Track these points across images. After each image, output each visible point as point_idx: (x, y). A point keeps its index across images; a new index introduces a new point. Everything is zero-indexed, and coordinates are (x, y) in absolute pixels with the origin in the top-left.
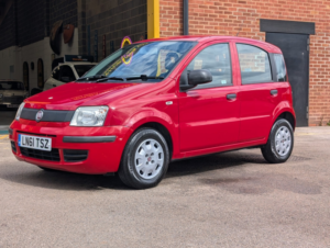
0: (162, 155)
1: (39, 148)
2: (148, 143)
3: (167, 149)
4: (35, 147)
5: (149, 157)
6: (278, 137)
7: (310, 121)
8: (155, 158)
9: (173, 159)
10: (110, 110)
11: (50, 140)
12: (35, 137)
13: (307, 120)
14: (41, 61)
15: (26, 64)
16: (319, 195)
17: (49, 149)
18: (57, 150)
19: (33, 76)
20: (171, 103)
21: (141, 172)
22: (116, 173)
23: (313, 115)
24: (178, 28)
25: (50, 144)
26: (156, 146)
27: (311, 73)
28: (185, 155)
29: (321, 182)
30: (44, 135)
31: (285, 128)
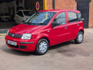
0: (47, 46)
2: (43, 43)
3: (48, 44)
4: (12, 44)
5: (43, 46)
6: (79, 37)
7: (89, 27)
8: (45, 47)
9: (50, 46)
10: (32, 35)
11: (16, 43)
12: (12, 42)
13: (88, 26)
14: (13, 7)
15: (9, 8)
16: (89, 57)
17: (16, 45)
18: (18, 45)
19: (11, 11)
20: (49, 31)
21: (41, 51)
22: (34, 51)
23: (90, 25)
24: (52, 2)
25: (16, 44)
26: (45, 43)
27: (90, 13)
28: (53, 45)
29: (90, 51)
30: (14, 41)
31: (81, 34)
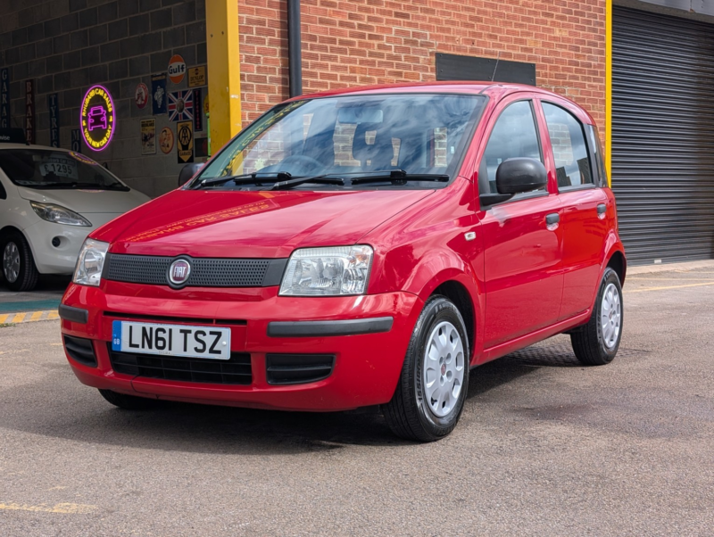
0: (462, 361)
1: (191, 353)
2: (440, 331)
4: (177, 350)
5: (443, 364)
8: (453, 365)
12: (176, 328)
20: (473, 234)
21: (433, 401)
24: (278, 68)
25: (225, 344)
26: (452, 337)
